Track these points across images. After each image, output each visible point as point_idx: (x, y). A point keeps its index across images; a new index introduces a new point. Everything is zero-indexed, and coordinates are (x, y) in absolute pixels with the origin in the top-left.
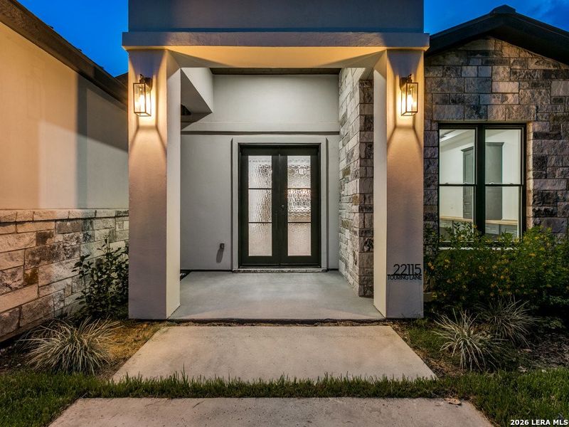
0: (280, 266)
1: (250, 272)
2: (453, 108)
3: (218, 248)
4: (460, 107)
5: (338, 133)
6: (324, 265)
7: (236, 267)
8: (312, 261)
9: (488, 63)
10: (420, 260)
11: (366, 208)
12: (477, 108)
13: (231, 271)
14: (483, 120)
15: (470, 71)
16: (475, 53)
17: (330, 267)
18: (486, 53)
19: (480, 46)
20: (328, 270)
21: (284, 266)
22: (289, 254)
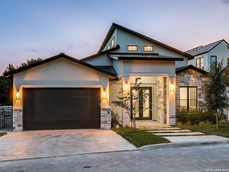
0: (141, 120)
2: (182, 83)
4: (184, 83)
5: (156, 84)
6: (153, 119)
8: (150, 118)
9: (189, 74)
10: (175, 115)
11: (165, 105)
12: (187, 84)
14: (188, 86)
15: (186, 76)
16: (186, 72)
18: (189, 72)
19: (187, 71)
20: (154, 121)
21: (142, 120)
22: (143, 117)
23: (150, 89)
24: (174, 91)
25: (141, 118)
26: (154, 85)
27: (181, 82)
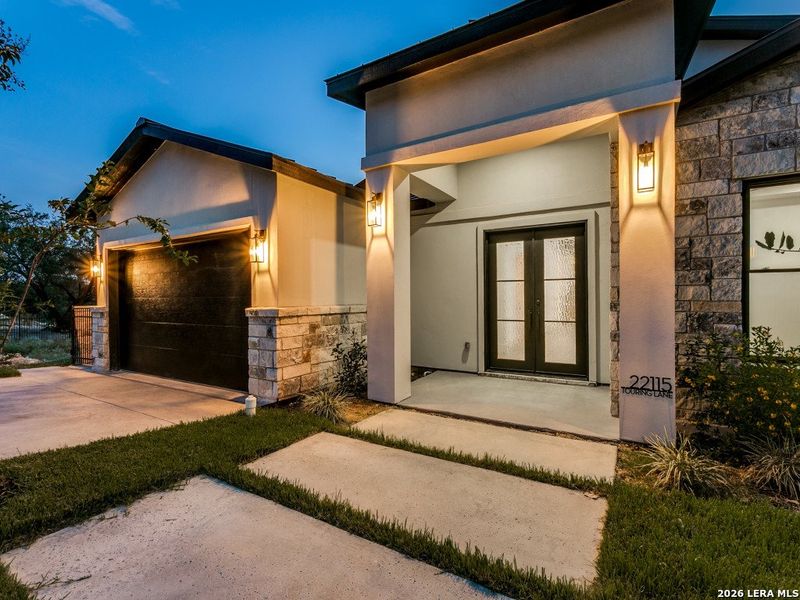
0: (535, 373)
1: (497, 376)
2: (771, 155)
3: (463, 348)
4: (787, 151)
6: (593, 378)
7: (482, 370)
8: (579, 371)
13: (476, 373)
17: (602, 381)
20: (598, 384)
21: (540, 374)
22: (547, 361)
23: (578, 229)
24: (659, 205)
25: (534, 364)
26: (598, 210)
27: (755, 149)
